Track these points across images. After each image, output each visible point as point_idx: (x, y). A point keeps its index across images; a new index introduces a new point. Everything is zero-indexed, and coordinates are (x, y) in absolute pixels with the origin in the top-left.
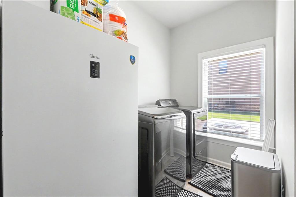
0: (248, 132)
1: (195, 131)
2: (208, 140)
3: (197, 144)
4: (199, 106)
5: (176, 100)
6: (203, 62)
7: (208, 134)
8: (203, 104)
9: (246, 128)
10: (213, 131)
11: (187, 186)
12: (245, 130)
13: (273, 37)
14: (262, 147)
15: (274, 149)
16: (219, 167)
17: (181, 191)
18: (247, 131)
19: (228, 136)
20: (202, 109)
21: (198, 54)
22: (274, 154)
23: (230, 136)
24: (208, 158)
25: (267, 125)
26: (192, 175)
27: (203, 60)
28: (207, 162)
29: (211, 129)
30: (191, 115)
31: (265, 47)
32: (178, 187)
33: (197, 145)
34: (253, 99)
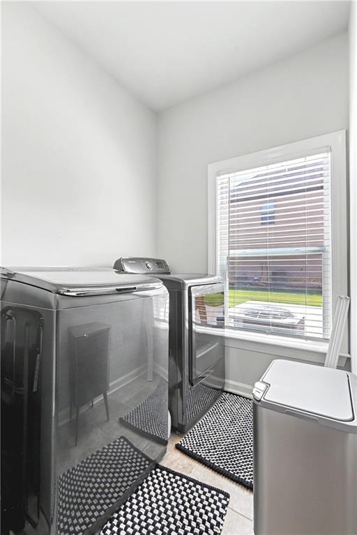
0: (304, 324)
1: (193, 324)
2: (227, 343)
3: (199, 355)
4: (210, 272)
5: (164, 262)
6: (219, 182)
7: (226, 330)
8: (218, 268)
9: (300, 317)
10: (241, 325)
11: (171, 456)
12: (299, 321)
13: (344, 131)
14: (326, 354)
15: (348, 356)
16: (247, 399)
17: (154, 472)
18: (302, 321)
19: (265, 333)
20: (216, 277)
21: (209, 166)
22: (348, 373)
23: (269, 334)
24: (226, 381)
25: (334, 309)
26: (185, 425)
27: (218, 178)
28: (226, 389)
29: (236, 319)
30: (184, 290)
31: (331, 151)
32: (147, 462)
33: (198, 357)
34: (310, 256)
